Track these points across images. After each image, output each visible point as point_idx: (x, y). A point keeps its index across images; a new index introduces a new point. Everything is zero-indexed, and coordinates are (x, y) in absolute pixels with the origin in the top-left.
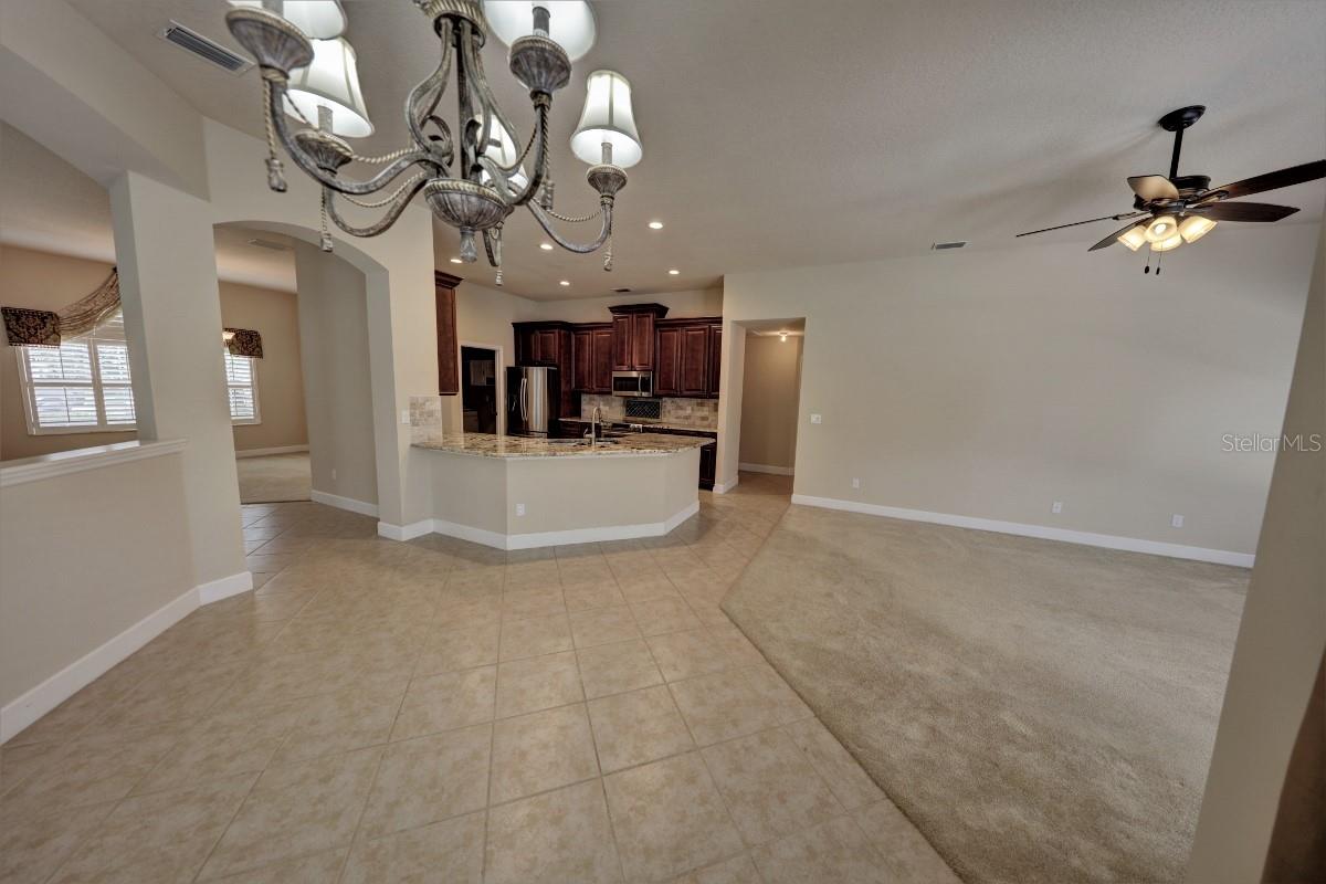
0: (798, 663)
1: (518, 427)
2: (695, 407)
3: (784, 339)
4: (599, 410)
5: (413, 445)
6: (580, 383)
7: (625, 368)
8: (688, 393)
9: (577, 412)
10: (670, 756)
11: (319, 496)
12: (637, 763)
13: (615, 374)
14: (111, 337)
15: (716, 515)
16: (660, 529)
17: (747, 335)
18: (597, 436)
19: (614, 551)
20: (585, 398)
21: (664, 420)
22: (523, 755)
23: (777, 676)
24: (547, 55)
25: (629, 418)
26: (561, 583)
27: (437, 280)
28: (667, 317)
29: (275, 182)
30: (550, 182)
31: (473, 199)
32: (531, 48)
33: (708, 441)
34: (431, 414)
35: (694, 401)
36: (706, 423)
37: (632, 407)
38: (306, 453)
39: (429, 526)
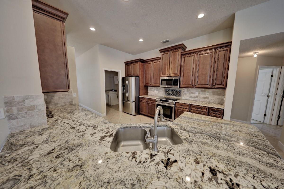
2: (201, 93)
3: (255, 56)
6: (147, 82)
7: (166, 75)
8: (200, 86)
9: (146, 93)
13: (161, 78)
20: (149, 89)
21: (183, 98)
28: (187, 50)
37: (168, 92)
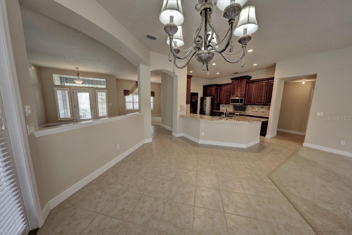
0: (305, 207)
1: (202, 112)
2: (260, 108)
3: (304, 83)
4: (226, 108)
5: (180, 116)
6: (220, 101)
7: (235, 96)
8: (257, 103)
9: (219, 109)
10: (247, 217)
11: (163, 125)
12: (236, 214)
13: (231, 98)
14: (136, 94)
15: (266, 145)
16: (244, 146)
17: (285, 82)
18: (225, 116)
19: (229, 150)
20: (221, 105)
21: (247, 112)
22: (203, 197)
23: (294, 208)
24: (235, 8)
25: (235, 111)
26: (213, 155)
27: (187, 77)
28: (251, 79)
29: (170, 59)
30: (233, 44)
31: (207, 54)
32: (231, 8)
33: (266, 120)
34: (184, 109)
35: (260, 106)
36: (263, 114)
37: (236, 108)
38: (160, 116)
39: (182, 135)
